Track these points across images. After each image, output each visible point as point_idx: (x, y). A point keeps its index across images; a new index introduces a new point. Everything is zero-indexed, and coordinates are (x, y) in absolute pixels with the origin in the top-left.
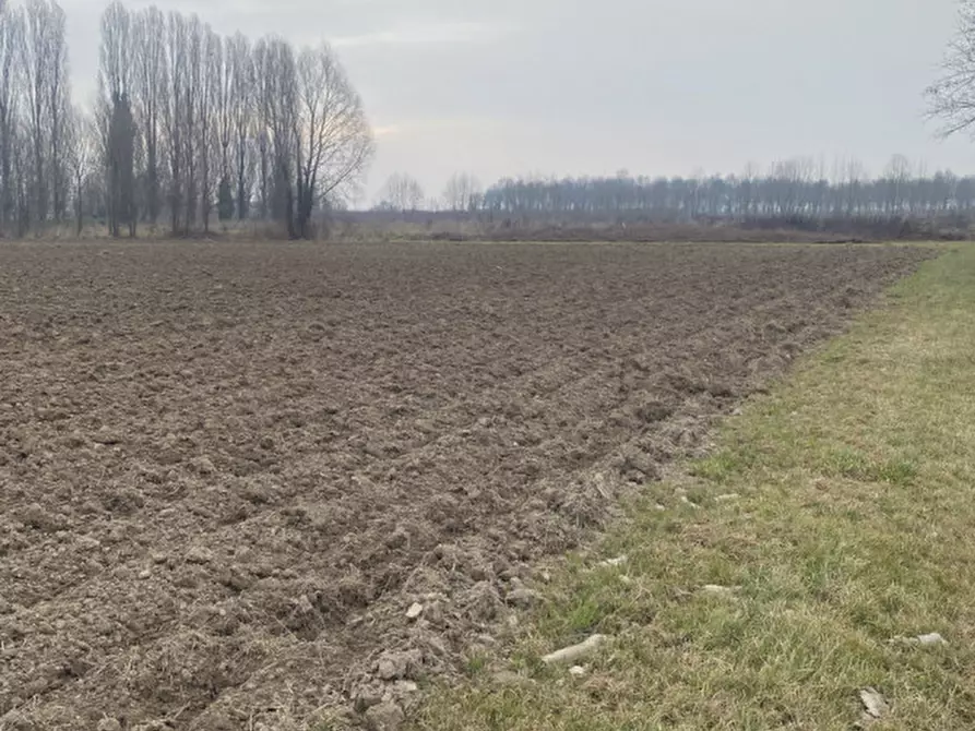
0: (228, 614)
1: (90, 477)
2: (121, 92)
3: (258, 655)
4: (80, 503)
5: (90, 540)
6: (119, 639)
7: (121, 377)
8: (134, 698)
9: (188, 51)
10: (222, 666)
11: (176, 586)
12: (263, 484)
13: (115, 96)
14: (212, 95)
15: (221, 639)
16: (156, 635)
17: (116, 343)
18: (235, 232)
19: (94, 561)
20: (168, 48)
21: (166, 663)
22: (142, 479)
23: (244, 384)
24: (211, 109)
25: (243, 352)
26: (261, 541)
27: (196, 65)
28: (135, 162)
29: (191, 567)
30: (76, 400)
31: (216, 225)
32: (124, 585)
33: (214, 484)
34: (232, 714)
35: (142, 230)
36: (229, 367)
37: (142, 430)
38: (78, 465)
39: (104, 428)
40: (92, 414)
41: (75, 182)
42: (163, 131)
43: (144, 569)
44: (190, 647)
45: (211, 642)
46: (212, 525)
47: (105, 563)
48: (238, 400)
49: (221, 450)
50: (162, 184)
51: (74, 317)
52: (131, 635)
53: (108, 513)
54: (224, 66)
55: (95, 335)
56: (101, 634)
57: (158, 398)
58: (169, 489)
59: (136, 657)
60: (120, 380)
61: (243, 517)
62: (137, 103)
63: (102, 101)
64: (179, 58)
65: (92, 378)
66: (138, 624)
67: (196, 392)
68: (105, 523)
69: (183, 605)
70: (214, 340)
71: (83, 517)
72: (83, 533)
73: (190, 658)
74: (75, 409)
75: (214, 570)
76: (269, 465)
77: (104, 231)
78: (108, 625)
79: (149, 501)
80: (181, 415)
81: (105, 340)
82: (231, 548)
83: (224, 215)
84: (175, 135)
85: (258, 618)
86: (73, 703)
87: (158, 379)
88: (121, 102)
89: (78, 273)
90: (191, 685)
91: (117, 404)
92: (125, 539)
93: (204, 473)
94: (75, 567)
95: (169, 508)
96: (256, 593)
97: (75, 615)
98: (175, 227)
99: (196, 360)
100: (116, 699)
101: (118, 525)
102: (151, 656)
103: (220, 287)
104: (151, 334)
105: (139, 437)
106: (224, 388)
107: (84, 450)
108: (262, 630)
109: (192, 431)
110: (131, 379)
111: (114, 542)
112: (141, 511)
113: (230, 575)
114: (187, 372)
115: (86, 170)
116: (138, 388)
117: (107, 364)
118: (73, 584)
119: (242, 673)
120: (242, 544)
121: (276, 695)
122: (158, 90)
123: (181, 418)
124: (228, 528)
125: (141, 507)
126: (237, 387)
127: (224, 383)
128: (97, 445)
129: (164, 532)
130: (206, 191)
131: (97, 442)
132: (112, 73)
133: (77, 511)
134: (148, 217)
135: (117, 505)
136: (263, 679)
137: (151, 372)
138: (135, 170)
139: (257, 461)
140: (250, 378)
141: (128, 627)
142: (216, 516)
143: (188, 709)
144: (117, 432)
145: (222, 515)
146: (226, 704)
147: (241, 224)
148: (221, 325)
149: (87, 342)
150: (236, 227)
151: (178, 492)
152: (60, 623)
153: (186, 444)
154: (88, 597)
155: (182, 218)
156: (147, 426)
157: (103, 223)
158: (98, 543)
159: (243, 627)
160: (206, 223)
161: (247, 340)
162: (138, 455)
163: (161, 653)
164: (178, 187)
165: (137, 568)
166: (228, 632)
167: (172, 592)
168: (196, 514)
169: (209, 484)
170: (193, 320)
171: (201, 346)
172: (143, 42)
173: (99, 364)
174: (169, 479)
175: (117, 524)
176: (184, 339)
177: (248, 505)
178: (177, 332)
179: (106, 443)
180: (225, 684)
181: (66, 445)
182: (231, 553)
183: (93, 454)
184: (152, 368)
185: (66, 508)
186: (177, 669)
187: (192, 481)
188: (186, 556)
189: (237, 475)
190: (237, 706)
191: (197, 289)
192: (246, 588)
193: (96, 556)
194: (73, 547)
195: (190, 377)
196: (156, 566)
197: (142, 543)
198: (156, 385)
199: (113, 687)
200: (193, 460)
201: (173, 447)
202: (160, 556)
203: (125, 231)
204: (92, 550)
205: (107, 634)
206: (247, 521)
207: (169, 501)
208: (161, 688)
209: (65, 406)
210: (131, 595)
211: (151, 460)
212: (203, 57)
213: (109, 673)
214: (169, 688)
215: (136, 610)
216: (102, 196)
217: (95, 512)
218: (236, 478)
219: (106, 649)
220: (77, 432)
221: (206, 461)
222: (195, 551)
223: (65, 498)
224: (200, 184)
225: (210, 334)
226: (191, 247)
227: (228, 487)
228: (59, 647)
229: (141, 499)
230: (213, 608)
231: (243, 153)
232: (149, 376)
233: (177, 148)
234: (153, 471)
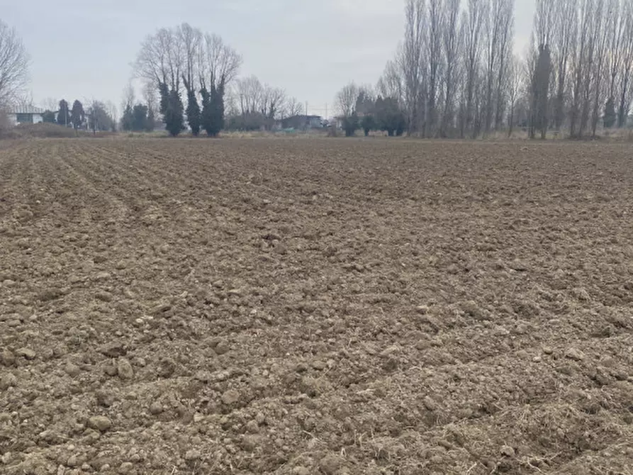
0: (593, 400)
1: (506, 290)
2: (545, 44)
3: (613, 434)
4: (499, 305)
5: (504, 330)
6: (517, 397)
7: (530, 228)
8: (524, 438)
9: (594, 11)
10: (587, 433)
11: (558, 371)
12: (624, 314)
13: (541, 47)
14: (608, 41)
15: (587, 415)
16: (543, 400)
17: (528, 206)
18: (615, 136)
19: (505, 344)
20: (580, 11)
21: (547, 421)
22: (539, 297)
23: (614, 242)
24: (606, 50)
25: (614, 219)
26: (620, 354)
27: (598, 20)
28: (549, 89)
29: (569, 361)
30: (500, 240)
31: (600, 132)
32: (523, 363)
33: (588, 308)
34: (592, 469)
35: (549, 135)
36: (603, 229)
37: (541, 264)
38: (499, 281)
39: (517, 260)
40: (510, 250)
41: (510, 103)
42: (571, 68)
43: (537, 355)
44: (564, 415)
45: (580, 415)
46: (585, 335)
47: (512, 346)
48: (608, 253)
49: (595, 286)
50: (566, 103)
51: (502, 189)
52: (525, 397)
53: (516, 314)
54: (619, 20)
55: (515, 200)
56: (506, 391)
57: (553, 245)
58: (556, 306)
59: (527, 411)
60: (529, 230)
61: (608, 335)
62: (555, 50)
63: (532, 50)
64: (587, 17)
65: (511, 228)
66: (530, 390)
67: (580, 243)
68: (513, 320)
69: (561, 385)
70: (594, 209)
71: (500, 314)
72: (499, 324)
73: (564, 422)
74: (499, 246)
75: (584, 367)
76: (629, 302)
77: (525, 135)
78: (511, 386)
79: (543, 312)
80: (567, 258)
81: (520, 204)
82: (598, 354)
83: (608, 124)
84: (578, 71)
85: (615, 407)
86: (486, 430)
87: (554, 232)
88: (544, 50)
89: (507, 162)
90: (563, 440)
91: (526, 246)
92: (526, 333)
93: (582, 300)
94: (493, 345)
95: (556, 319)
96: (615, 390)
97: (492, 375)
98: (571, 133)
99: (581, 222)
100: (513, 435)
101: (522, 324)
102: (538, 413)
103: (601, 173)
104: (551, 202)
105: (539, 269)
106: (599, 243)
107: (503, 272)
108: (616, 417)
109: (575, 269)
110: (536, 231)
111: (518, 334)
112: (537, 317)
113: (596, 373)
114: (574, 229)
115: (518, 96)
116: (539, 237)
117: (522, 219)
118: (491, 355)
119: (601, 443)
120: (605, 353)
121: (626, 466)
122: (570, 39)
123: (567, 260)
124: (596, 340)
125: (537, 314)
126: (608, 244)
127: (599, 240)
128: (511, 270)
129: (552, 334)
130: (596, 107)
131: (511, 268)
132: (541, 32)
133: (496, 309)
134: (554, 127)
135: (521, 310)
136: (617, 452)
137: (549, 227)
138: (549, 95)
139: (621, 297)
140: (618, 238)
141: (524, 390)
142: (587, 330)
143: (559, 456)
144: (525, 264)
145: (592, 331)
146: (588, 461)
147: (619, 131)
148: (600, 199)
149: (509, 205)
150: (615, 132)
151: (563, 309)
152: (482, 378)
153: (570, 278)
154: (500, 365)
155: (577, 126)
156: (545, 262)
157: (525, 130)
158: (508, 332)
159: (603, 411)
160: (594, 131)
161: (619, 212)
162: (537, 280)
163: (545, 413)
164: (576, 105)
165: (532, 354)
166: (592, 411)
167: (554, 374)
168: (574, 326)
169: (584, 307)
170: (580, 195)
171: (585, 213)
172: (563, 9)
173: (517, 219)
174: (557, 300)
175: (521, 322)
176: (573, 208)
177: (612, 326)
178: (569, 202)
179: (517, 270)
180: (587, 447)
181: (493, 268)
182: (598, 357)
183: (509, 276)
184: (550, 225)
185: (490, 306)
186: (554, 427)
187: (573, 304)
188: (567, 353)
189: (605, 305)
190: (596, 465)
191: (585, 175)
192: (607, 384)
193: (506, 340)
194: (493, 332)
195: (576, 233)
196: (545, 355)
197: (537, 338)
198: (552, 236)
199: (512, 427)
200: (575, 289)
201: (561, 278)
202: (548, 349)
203: (539, 135)
204: (504, 336)
205: (510, 392)
206: (611, 338)
207: (556, 314)
208: (542, 436)
209: (494, 243)
210: (527, 370)
211: (546, 285)
212: (604, 14)
213: (509, 417)
214: (548, 438)
215: (530, 381)
216: (525, 113)
217: (507, 312)
218: (604, 307)
219: (509, 402)
220: (500, 260)
221: (583, 291)
222: (572, 351)
223: (490, 301)
224: (592, 103)
225: (592, 205)
226: (581, 146)
227: (598, 312)
228: (480, 392)
229: (537, 309)
230: (583, 392)
231: (626, 80)
232: (548, 230)
233: (579, 79)
234: (547, 292)
